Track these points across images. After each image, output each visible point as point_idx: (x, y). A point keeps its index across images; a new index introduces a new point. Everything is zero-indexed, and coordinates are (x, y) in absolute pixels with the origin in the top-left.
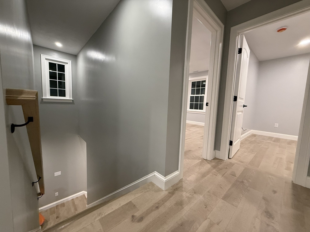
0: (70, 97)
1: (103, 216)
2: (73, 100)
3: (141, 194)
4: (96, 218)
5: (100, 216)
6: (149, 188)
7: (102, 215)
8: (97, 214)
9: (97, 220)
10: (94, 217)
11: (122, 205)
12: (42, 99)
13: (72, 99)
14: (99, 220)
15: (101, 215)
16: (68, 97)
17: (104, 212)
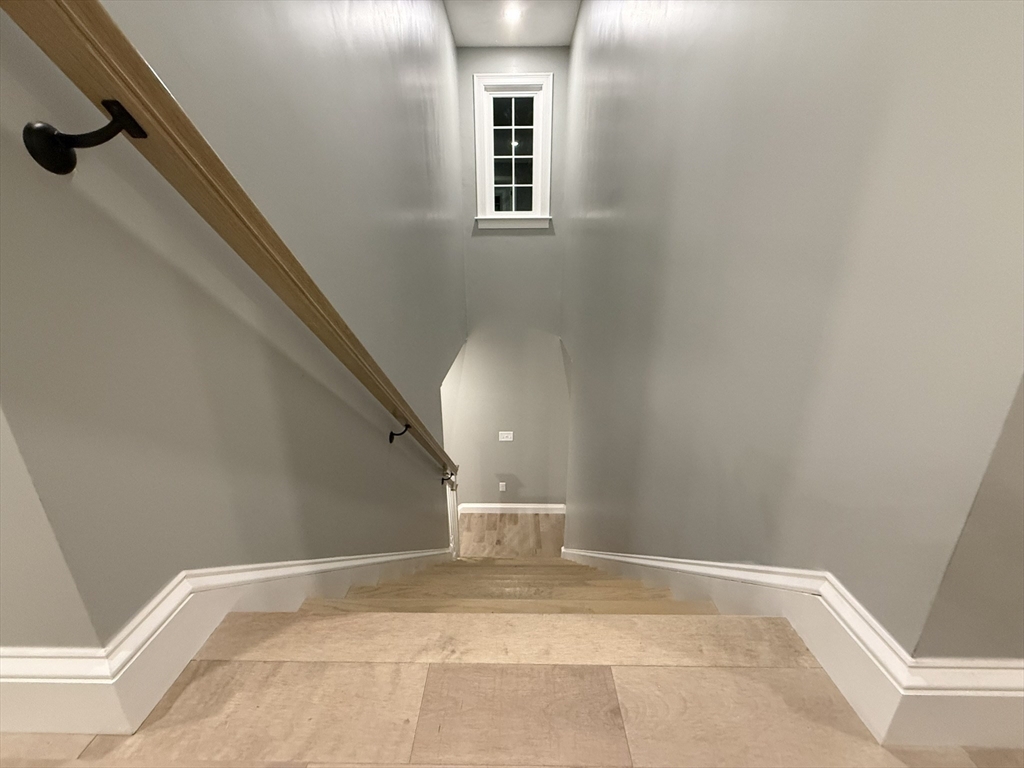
0: (543, 209)
1: (453, 659)
2: (550, 220)
3: (687, 661)
4: (425, 649)
5: (444, 649)
6: (750, 654)
7: (453, 652)
8: (439, 634)
9: (423, 665)
10: (424, 641)
11: (556, 659)
12: (476, 220)
13: (548, 216)
14: (431, 668)
15: (450, 648)
16: (540, 210)
17: (464, 644)
